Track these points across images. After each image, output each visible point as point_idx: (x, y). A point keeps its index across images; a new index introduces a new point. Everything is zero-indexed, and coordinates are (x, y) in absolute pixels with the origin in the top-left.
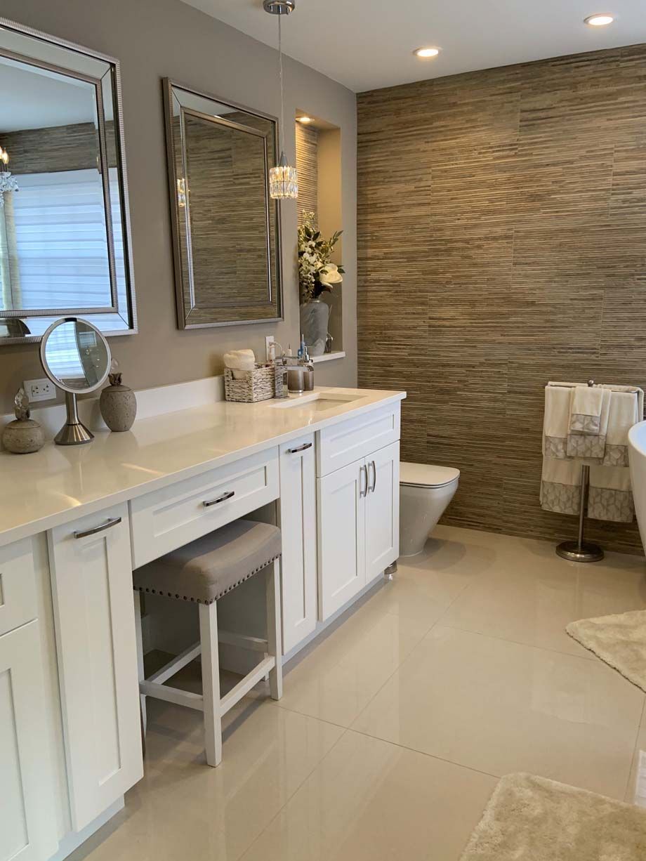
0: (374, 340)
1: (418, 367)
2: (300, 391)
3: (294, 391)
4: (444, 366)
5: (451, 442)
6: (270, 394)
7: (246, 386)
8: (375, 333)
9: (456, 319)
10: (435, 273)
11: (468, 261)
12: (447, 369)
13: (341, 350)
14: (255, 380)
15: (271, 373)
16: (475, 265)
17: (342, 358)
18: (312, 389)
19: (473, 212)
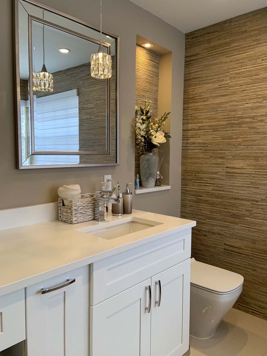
0: (191, 180)
1: (218, 198)
2: (120, 215)
3: (115, 215)
4: (235, 199)
5: (240, 251)
6: (91, 217)
7: (69, 211)
8: (192, 175)
9: (245, 169)
10: (230, 138)
11: (253, 130)
12: (238, 201)
13: (168, 184)
14: (75, 208)
15: (93, 202)
16: (258, 133)
17: (169, 189)
18: (131, 213)
19: (258, 98)
